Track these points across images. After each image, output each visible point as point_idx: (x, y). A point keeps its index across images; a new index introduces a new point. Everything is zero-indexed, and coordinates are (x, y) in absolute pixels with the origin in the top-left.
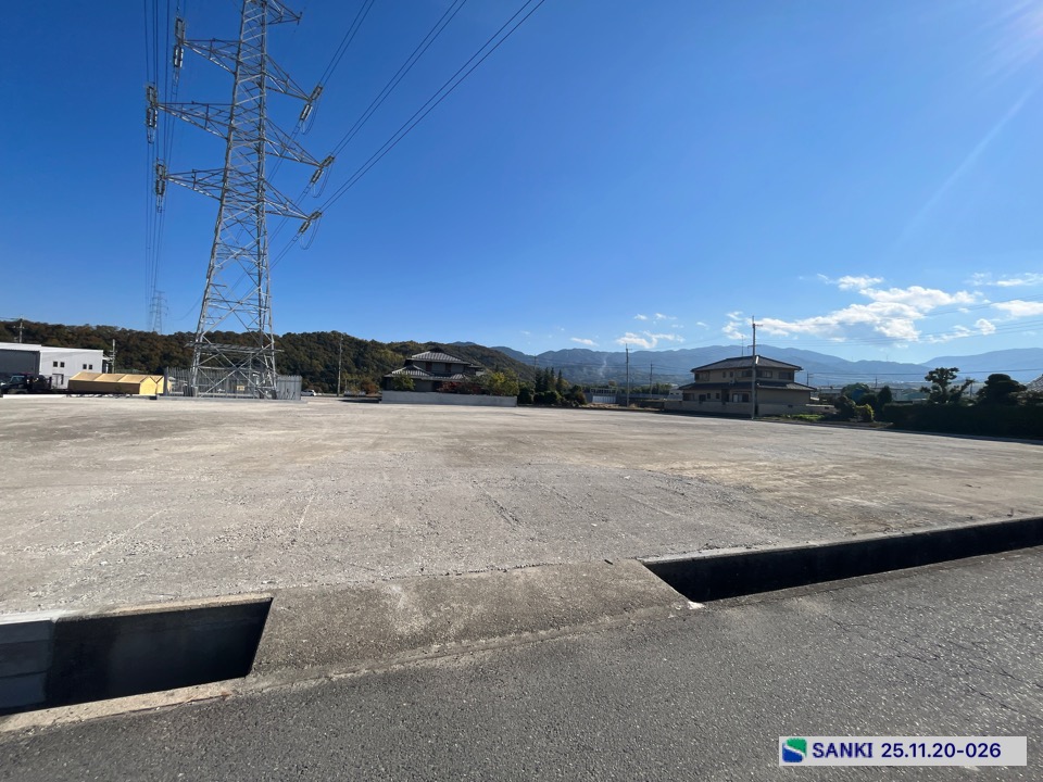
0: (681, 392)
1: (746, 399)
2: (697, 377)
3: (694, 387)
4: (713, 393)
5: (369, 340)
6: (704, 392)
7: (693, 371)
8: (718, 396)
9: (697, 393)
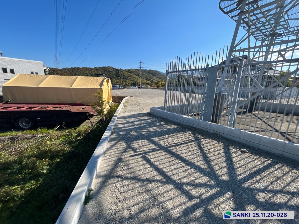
5: (119, 69)
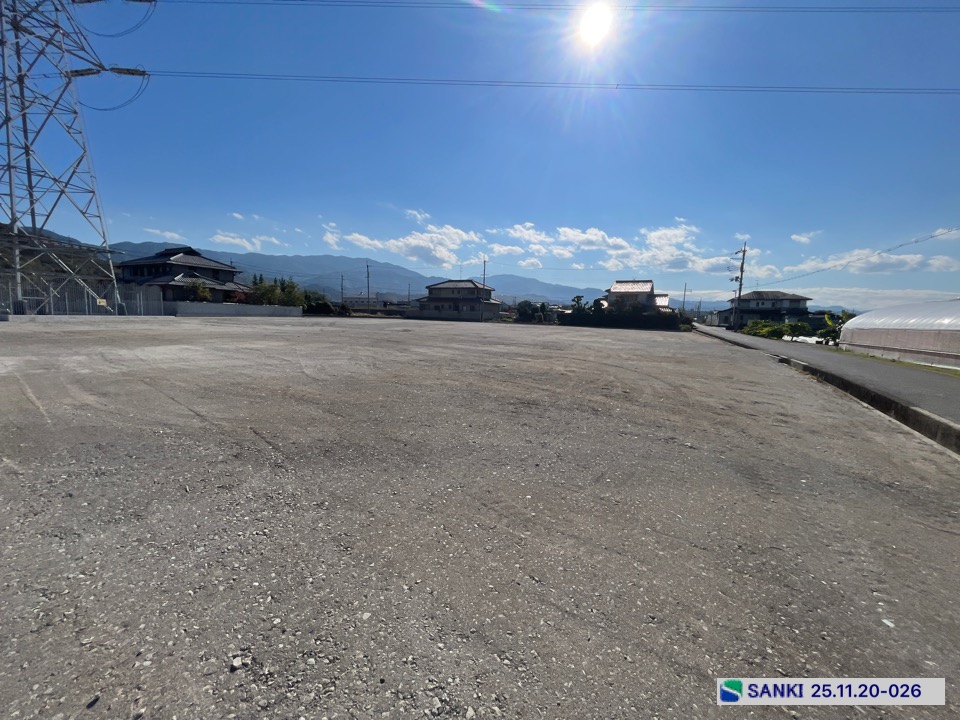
0: (418, 304)
1: (472, 309)
2: (430, 292)
3: (430, 299)
4: (446, 305)
6: (439, 304)
7: (427, 287)
8: (450, 307)
9: (432, 305)
